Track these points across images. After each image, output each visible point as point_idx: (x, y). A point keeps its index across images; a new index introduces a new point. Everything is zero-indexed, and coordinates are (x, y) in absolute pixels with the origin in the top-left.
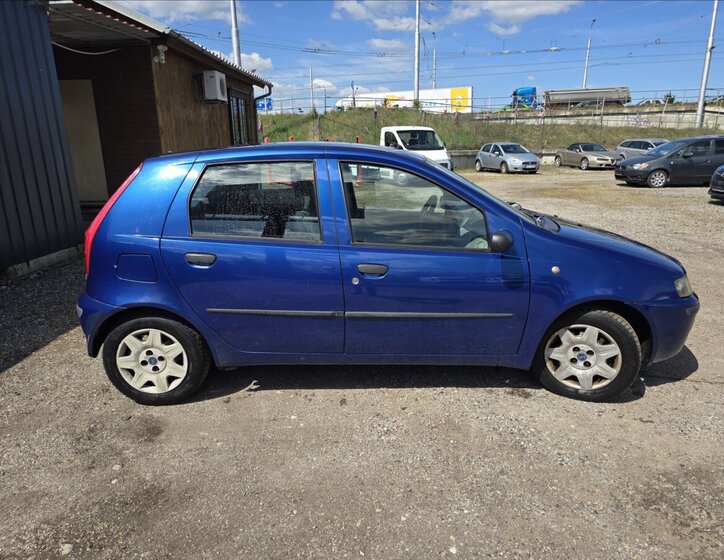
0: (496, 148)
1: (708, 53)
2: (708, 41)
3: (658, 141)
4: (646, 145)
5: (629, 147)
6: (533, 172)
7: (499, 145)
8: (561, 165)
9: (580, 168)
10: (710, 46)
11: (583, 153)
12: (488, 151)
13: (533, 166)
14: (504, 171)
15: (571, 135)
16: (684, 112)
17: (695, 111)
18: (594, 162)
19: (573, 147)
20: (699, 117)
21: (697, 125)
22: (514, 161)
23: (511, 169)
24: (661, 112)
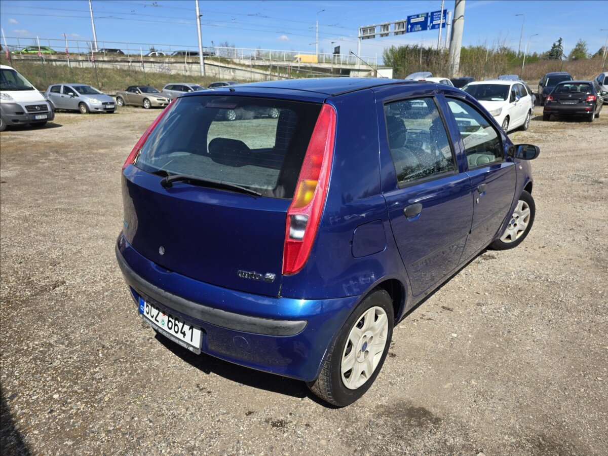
0: (67, 90)
1: (198, 20)
2: (196, 9)
3: (193, 85)
4: (186, 89)
5: (172, 89)
6: (111, 111)
7: (70, 86)
8: (124, 105)
9: (144, 107)
10: (198, 14)
11: (143, 95)
12: (59, 92)
13: (112, 106)
14: (85, 111)
15: (118, 78)
16: (192, 63)
17: (199, 63)
18: (155, 103)
19: (131, 89)
20: (202, 67)
21: (203, 74)
22: (93, 102)
23: (92, 109)
24: (184, 63)
